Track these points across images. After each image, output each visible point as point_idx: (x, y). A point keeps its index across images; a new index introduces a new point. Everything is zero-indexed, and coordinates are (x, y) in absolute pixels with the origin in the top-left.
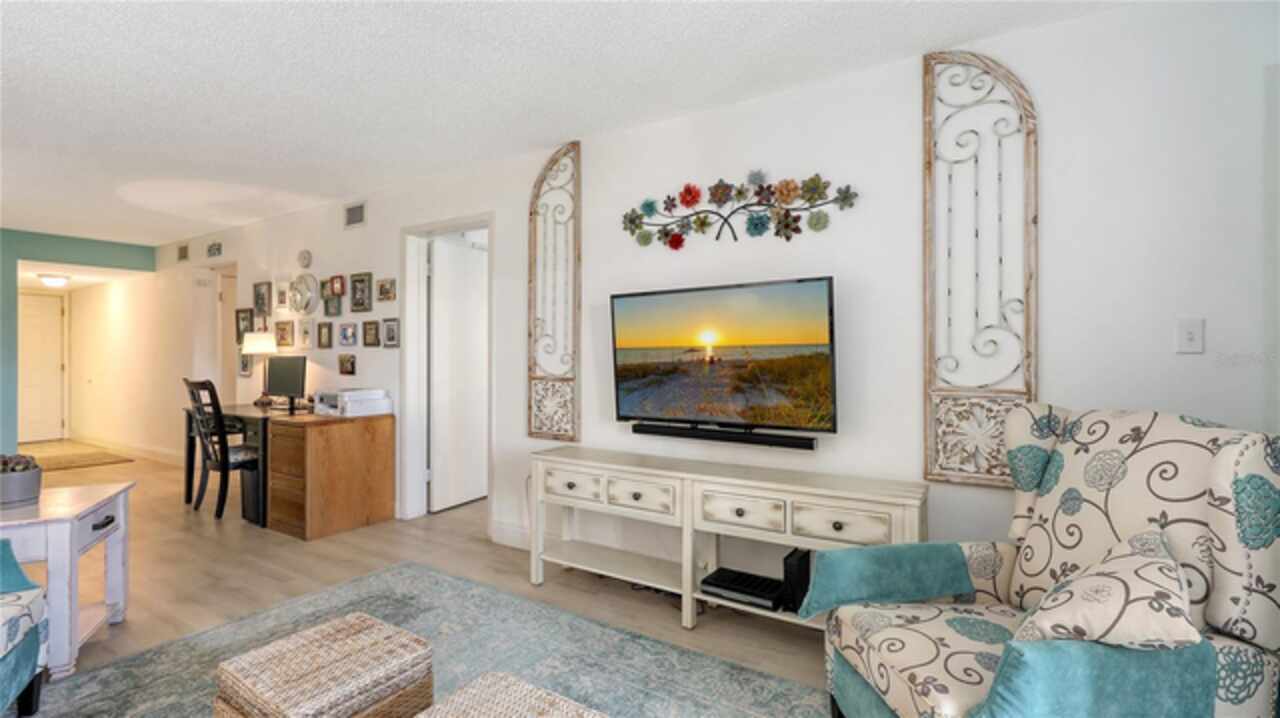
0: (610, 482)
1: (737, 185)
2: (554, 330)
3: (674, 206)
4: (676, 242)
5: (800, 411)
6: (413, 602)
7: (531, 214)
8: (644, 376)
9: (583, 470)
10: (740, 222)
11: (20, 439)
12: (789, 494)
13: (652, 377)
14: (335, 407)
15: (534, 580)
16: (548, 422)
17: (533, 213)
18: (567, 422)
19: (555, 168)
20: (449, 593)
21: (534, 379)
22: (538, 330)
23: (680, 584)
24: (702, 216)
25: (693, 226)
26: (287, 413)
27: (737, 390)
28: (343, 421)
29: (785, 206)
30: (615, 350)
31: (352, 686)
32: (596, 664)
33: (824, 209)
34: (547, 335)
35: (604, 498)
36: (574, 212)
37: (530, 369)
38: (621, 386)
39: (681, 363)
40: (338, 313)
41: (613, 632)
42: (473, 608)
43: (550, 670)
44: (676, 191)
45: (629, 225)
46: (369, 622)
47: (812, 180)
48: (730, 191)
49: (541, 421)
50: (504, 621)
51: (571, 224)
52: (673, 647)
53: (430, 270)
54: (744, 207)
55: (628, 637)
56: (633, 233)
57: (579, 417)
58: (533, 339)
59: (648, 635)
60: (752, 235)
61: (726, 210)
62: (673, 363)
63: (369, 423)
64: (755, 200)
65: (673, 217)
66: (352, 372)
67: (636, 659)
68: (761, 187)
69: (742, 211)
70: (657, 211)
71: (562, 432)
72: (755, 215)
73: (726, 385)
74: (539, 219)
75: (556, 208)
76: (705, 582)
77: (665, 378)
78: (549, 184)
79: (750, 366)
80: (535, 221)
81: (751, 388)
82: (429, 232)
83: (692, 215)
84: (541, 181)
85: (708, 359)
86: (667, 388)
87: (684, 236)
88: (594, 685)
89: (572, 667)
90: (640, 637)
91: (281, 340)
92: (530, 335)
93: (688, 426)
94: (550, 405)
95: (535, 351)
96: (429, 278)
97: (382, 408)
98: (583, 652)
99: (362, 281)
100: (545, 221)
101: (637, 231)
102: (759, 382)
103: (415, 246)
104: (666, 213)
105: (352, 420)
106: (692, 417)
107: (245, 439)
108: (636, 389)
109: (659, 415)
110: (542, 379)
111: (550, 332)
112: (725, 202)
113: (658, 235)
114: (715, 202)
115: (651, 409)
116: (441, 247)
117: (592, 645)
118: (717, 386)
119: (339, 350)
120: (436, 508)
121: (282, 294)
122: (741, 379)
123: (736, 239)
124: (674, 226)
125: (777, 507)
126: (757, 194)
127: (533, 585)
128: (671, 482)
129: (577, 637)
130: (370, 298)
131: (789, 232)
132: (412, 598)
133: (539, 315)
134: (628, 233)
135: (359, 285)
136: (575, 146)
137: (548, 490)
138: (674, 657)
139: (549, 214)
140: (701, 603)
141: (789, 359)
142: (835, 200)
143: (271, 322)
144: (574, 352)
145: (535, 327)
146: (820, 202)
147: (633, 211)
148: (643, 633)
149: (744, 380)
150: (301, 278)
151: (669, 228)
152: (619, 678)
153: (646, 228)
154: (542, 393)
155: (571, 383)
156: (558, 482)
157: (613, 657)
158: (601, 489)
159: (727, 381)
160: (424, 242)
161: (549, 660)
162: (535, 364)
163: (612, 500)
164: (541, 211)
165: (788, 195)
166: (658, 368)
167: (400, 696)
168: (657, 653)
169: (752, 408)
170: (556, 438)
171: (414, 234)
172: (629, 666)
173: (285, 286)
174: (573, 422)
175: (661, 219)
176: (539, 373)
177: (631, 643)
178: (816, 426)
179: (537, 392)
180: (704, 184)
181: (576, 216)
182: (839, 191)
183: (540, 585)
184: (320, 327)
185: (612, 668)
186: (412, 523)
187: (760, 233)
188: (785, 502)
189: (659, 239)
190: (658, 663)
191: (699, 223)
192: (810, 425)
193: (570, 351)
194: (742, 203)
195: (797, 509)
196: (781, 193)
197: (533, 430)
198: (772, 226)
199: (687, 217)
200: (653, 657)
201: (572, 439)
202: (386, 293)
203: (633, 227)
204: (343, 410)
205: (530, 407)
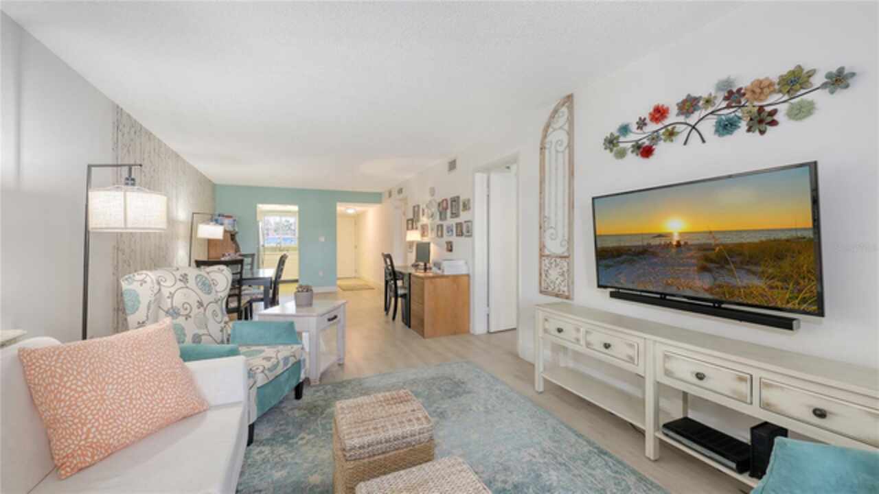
0: (587, 332)
1: (705, 95)
2: (556, 224)
3: (645, 124)
4: (647, 152)
5: (776, 291)
6: (463, 386)
7: (541, 149)
8: (619, 256)
9: (571, 321)
10: (708, 127)
11: (339, 276)
12: (759, 370)
13: (624, 257)
14: (439, 269)
15: (537, 389)
16: (552, 285)
17: (542, 148)
18: (565, 286)
19: (556, 116)
20: (483, 385)
21: (544, 256)
22: (546, 223)
23: (644, 422)
24: (670, 128)
25: (663, 137)
26: (423, 271)
27: (704, 269)
28: (443, 276)
29: (756, 103)
30: (595, 236)
31: (382, 435)
32: (564, 464)
33: (809, 97)
34: (551, 227)
35: (582, 342)
36: (569, 143)
37: (541, 250)
38: (600, 263)
39: (649, 246)
40: (445, 218)
41: (585, 443)
42: (494, 398)
43: (531, 457)
44: (646, 112)
45: (608, 145)
46: (409, 398)
47: (793, 72)
48: (699, 102)
49: (548, 284)
50: (510, 412)
51: (567, 151)
52: (634, 472)
53: (489, 191)
54: (712, 113)
55: (595, 450)
56: (611, 150)
57: (573, 283)
58: (542, 230)
59: (613, 454)
60: (721, 135)
61: (693, 119)
62: (643, 246)
63: (456, 278)
64: (724, 104)
65: (645, 133)
66: (451, 250)
67: (598, 471)
68: (731, 93)
69: (710, 116)
70: (631, 132)
71: (561, 292)
72: (723, 117)
73: (694, 265)
74: (547, 152)
75: (557, 142)
76: (666, 426)
77: (635, 258)
78: (553, 128)
79: (717, 249)
80: (544, 153)
81: (717, 268)
82: (487, 170)
83: (662, 128)
84: (548, 126)
85: (674, 243)
86: (638, 266)
87: (654, 147)
88: (559, 481)
89: (546, 460)
90: (606, 453)
91: (423, 235)
92: (541, 228)
93: (658, 296)
94: (554, 274)
95: (544, 238)
96: (488, 196)
97: (464, 271)
98: (557, 451)
99: (455, 201)
100: (550, 152)
101: (615, 149)
102: (727, 262)
103: (480, 178)
104: (639, 131)
105: (447, 277)
106: (660, 290)
107: (403, 283)
108: (611, 266)
109: (631, 286)
110: (548, 256)
111: (553, 226)
112: (693, 113)
113: (631, 149)
114: (682, 114)
115: (624, 282)
116: (495, 177)
117: (566, 448)
118: (684, 266)
119: (446, 238)
120: (492, 330)
121: (423, 210)
122: (707, 259)
123: (704, 141)
124: (645, 140)
125: (741, 379)
126: (726, 98)
127: (537, 392)
128: (636, 339)
129: (556, 439)
130: (458, 209)
131: (763, 127)
132: (463, 383)
133: (546, 214)
134: (608, 151)
135: (454, 203)
136: (569, 99)
137: (546, 331)
138: (631, 480)
139: (553, 147)
140: (662, 442)
141: (762, 242)
142: (824, 86)
143: (419, 225)
144: (569, 238)
145: (544, 222)
146: (803, 91)
147: (612, 134)
148: (609, 450)
149: (712, 261)
150: (430, 202)
151: (640, 142)
152: (579, 481)
153: (621, 145)
154: (548, 265)
155: (567, 260)
156: (552, 327)
157: (579, 462)
158: (581, 335)
159: (693, 261)
160: (485, 176)
161: (532, 449)
162: (544, 246)
163: (588, 345)
164: (547, 146)
165: (761, 93)
166: (630, 250)
167: (411, 450)
168: (616, 472)
169: (720, 286)
170: (557, 296)
171: (479, 171)
172: (590, 474)
173: (425, 206)
174: (568, 286)
175: (635, 136)
176: (547, 252)
177: (596, 456)
178: (797, 307)
179: (545, 265)
180: (671, 101)
181: (570, 146)
182: (829, 76)
183: (541, 393)
184: (438, 226)
185: (576, 472)
186: (478, 337)
187: (730, 132)
188: (751, 376)
189: (632, 152)
190: (617, 481)
191: (667, 134)
192: (790, 306)
193: (566, 238)
194: (710, 110)
195: (765, 385)
196: (753, 92)
197: (543, 289)
198: (743, 125)
199: (657, 131)
200: (613, 475)
201: (567, 298)
202: (466, 206)
203: (611, 146)
204: (443, 271)
205: (541, 274)
